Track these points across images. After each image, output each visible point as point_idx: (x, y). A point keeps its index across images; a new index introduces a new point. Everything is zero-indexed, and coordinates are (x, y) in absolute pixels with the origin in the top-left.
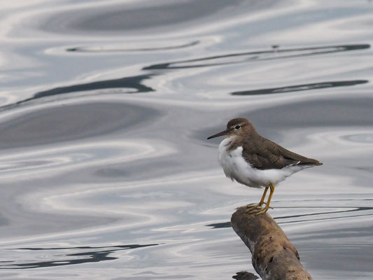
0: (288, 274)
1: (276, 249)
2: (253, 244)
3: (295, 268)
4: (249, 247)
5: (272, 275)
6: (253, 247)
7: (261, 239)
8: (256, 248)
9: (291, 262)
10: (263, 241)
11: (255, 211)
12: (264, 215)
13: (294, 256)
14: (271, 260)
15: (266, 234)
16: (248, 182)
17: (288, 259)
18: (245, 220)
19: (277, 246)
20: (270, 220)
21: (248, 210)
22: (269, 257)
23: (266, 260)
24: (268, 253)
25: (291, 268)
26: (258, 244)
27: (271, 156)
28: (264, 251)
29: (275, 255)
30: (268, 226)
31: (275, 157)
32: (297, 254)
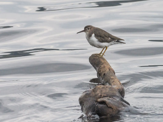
0: (110, 80)
1: (106, 70)
2: (97, 68)
3: (114, 78)
4: (96, 69)
5: (105, 80)
6: (97, 69)
7: (100, 67)
8: (98, 70)
9: (112, 75)
10: (101, 67)
11: (99, 56)
12: (102, 57)
13: (113, 73)
14: (104, 74)
15: (102, 64)
16: (98, 46)
17: (111, 74)
18: (94, 59)
19: (106, 69)
20: (104, 59)
21: (95, 55)
22: (104, 73)
23: (102, 75)
24: (103, 72)
25: (112, 77)
26: (99, 68)
27: (105, 38)
28: (102, 71)
29: (106, 72)
30: (103, 61)
31: (107, 38)
32: (114, 72)
